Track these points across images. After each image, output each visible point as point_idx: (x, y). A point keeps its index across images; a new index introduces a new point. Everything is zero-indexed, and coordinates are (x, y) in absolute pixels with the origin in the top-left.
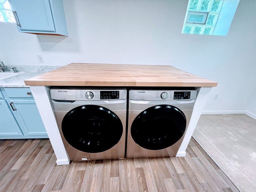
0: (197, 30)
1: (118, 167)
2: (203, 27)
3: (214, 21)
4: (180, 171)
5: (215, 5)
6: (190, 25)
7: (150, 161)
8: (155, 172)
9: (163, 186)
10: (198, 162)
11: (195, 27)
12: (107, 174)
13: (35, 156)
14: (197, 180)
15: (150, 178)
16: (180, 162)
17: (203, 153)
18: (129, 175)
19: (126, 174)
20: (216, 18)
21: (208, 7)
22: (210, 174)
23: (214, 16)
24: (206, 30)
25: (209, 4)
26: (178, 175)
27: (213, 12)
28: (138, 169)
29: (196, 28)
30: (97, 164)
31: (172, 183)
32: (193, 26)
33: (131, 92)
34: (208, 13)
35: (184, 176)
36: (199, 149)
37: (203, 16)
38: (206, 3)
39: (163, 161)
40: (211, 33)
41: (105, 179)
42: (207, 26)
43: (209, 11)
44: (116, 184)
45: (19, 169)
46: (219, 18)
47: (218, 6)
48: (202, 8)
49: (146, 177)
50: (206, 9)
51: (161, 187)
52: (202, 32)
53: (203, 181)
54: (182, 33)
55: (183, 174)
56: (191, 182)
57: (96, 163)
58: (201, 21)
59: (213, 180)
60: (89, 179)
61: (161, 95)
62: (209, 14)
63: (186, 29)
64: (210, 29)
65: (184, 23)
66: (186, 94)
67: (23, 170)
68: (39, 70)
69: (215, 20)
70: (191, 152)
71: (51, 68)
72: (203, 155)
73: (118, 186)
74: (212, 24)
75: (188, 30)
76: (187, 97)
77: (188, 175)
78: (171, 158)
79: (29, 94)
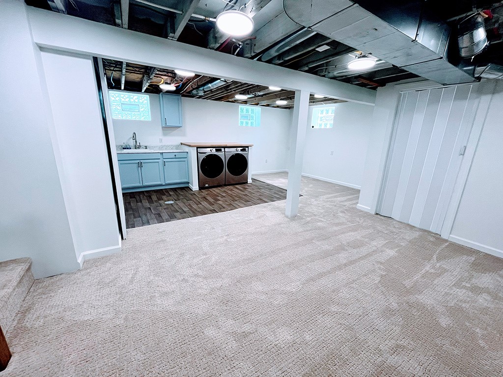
2: (249, 122)
3: (254, 119)
5: (253, 112)
11: (245, 121)
16: (250, 185)
38: (248, 110)
42: (251, 121)
48: (247, 113)
50: (249, 113)
52: (249, 125)
54: (239, 125)
58: (248, 118)
62: (251, 116)
65: (239, 120)
66: (244, 149)
75: (242, 123)
78: (246, 184)
79: (175, 155)
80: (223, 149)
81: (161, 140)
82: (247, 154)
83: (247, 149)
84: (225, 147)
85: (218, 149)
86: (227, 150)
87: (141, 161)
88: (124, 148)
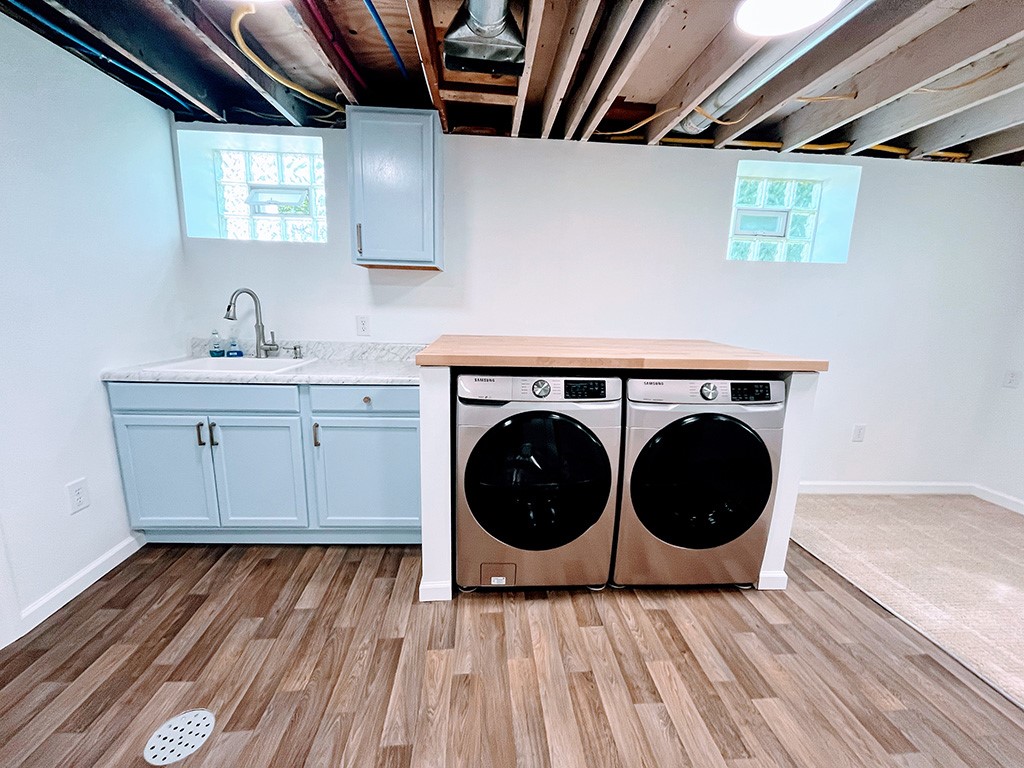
0: (767, 251)
1: (595, 606)
2: (780, 244)
3: (809, 231)
4: (776, 618)
5: (805, 194)
6: (745, 241)
7: (682, 597)
8: (704, 618)
9: (733, 645)
10: (827, 602)
11: (758, 243)
12: (566, 620)
13: (347, 581)
14: (828, 637)
15: (691, 630)
16: (775, 601)
17: (840, 584)
18: (631, 622)
19: (622, 621)
20: (811, 220)
21: (786, 199)
22: (865, 627)
23: (805, 219)
24: (790, 249)
25: (786, 192)
26: (772, 629)
27: (800, 208)
28: (651, 613)
29: (763, 247)
30: (531, 602)
31: (758, 642)
32: (753, 243)
33: (633, 383)
34: (788, 212)
35: (791, 629)
36: (826, 574)
37: (777, 218)
38: (780, 190)
39: (722, 597)
40: (805, 259)
41: (566, 630)
42: (791, 241)
43: (789, 208)
44: (600, 640)
45: (317, 606)
46: (820, 222)
47: (810, 197)
48: (771, 201)
49: (680, 628)
50: (782, 203)
51: (728, 649)
52: (780, 256)
53: (848, 640)
54: (728, 257)
55: (786, 626)
56: (814, 641)
57: (527, 598)
58: (773, 230)
59: (879, 638)
60: (520, 628)
61: (701, 391)
62: (791, 215)
63: (735, 250)
64: (801, 248)
65: (730, 235)
66: (759, 389)
67: (330, 609)
68: (353, 353)
69: (810, 227)
70: (801, 580)
71: (387, 348)
72: (839, 588)
73: (608, 643)
74: (804, 235)
75: (743, 251)
76: (762, 395)
77: (801, 628)
78: (744, 593)
79: (367, 400)
80: (613, 385)
81: (363, 324)
82: (778, 420)
83: (775, 387)
84: (625, 375)
85: (586, 382)
86: (636, 386)
87: (214, 418)
88: (213, 354)
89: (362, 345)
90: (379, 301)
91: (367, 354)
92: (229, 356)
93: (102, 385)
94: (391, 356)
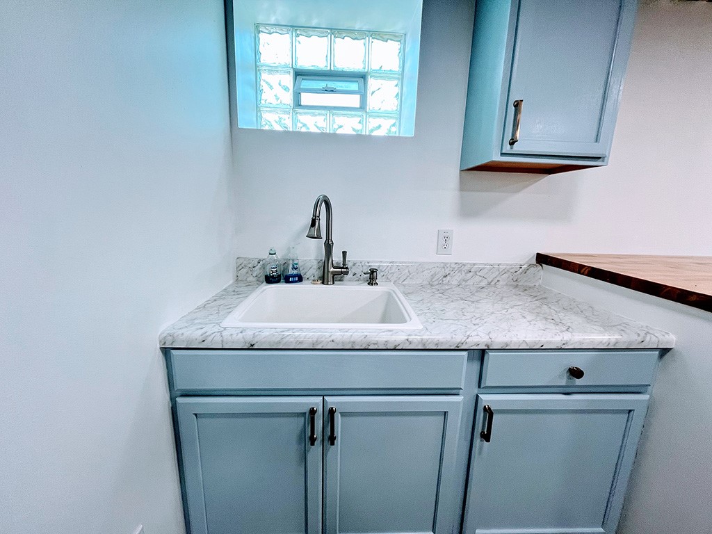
68: (433, 276)
81: (445, 241)
88: (270, 280)
89: (445, 265)
90: (467, 211)
91: (448, 278)
92: (287, 281)
93: (160, 354)
94: (477, 279)
